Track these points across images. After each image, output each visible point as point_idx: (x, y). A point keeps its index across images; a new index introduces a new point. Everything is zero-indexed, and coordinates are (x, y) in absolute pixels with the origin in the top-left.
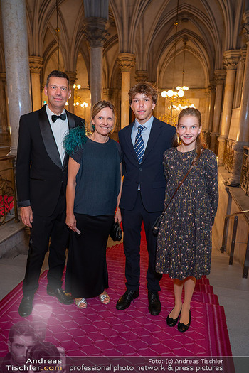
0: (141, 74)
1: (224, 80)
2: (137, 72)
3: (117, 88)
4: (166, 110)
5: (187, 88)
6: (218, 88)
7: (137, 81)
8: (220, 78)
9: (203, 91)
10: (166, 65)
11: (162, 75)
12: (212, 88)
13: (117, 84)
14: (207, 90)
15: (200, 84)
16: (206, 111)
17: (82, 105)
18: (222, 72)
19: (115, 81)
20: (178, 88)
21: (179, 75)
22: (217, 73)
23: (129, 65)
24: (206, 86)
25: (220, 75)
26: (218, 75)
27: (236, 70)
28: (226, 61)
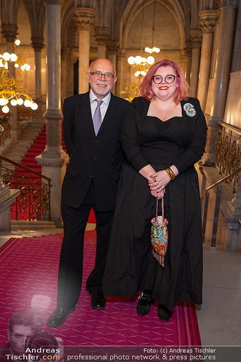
0: (101, 32)
1: (201, 42)
2: (96, 29)
3: (68, 46)
4: (132, 76)
5: (157, 50)
6: (195, 52)
7: (97, 40)
8: (196, 40)
9: (178, 54)
11: (127, 31)
12: (188, 51)
13: (69, 41)
14: (183, 53)
15: (174, 45)
17: (23, 68)
19: (66, 37)
20: (147, 50)
21: (148, 32)
22: (193, 33)
23: (88, 22)
24: (182, 48)
25: (197, 37)
26: (194, 36)
27: (213, 34)
28: (202, 23)
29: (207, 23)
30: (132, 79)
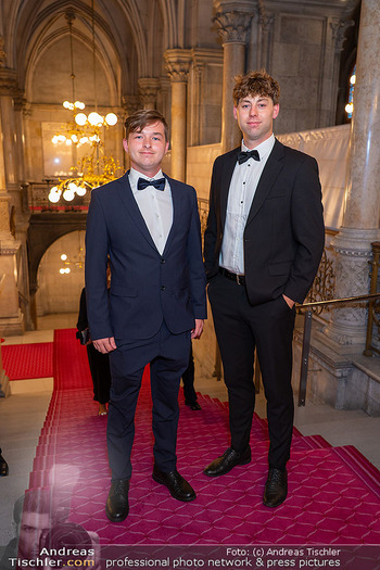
10: (36, 59)
16: (118, 147)
18: (153, 83)
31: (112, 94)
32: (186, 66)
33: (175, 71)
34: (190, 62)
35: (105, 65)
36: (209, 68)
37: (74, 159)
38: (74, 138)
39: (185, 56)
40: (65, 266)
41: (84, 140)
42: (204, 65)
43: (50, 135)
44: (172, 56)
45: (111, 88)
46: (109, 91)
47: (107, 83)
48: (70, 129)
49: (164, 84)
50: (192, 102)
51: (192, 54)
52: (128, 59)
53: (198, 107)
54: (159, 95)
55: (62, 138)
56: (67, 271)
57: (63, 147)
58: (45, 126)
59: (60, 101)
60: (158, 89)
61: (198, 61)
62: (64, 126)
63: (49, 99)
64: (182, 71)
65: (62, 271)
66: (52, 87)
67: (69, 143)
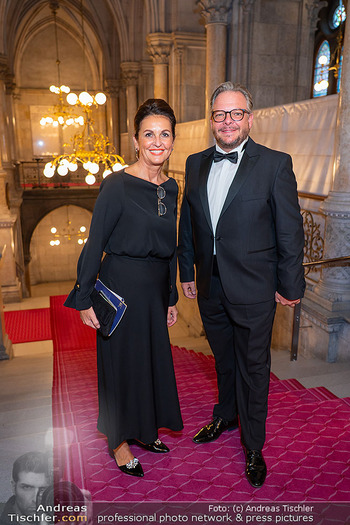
4: (34, 125)
6: (130, 91)
8: (130, 75)
10: (23, 46)
18: (135, 67)
20: (53, 89)
22: (125, 66)
25: (130, 71)
26: (127, 70)
27: (167, 65)
28: (152, 50)
29: (159, 50)
30: (33, 129)
31: (95, 79)
32: (167, 49)
33: (157, 53)
34: (171, 46)
35: (88, 52)
36: (189, 50)
37: (61, 139)
38: (61, 120)
39: (167, 40)
40: (55, 239)
41: (70, 122)
42: (184, 48)
43: (38, 117)
44: (154, 40)
45: (94, 73)
46: (92, 75)
47: (90, 69)
48: (56, 111)
49: (146, 67)
50: (173, 83)
51: (173, 37)
52: (109, 45)
53: (179, 87)
54: (140, 78)
55: (49, 120)
56: (57, 243)
57: (49, 128)
58: (33, 109)
59: (46, 86)
60: (139, 72)
61: (178, 44)
62: (51, 108)
63: (36, 83)
64: (164, 53)
65: (52, 243)
66: (39, 73)
67: (56, 124)
